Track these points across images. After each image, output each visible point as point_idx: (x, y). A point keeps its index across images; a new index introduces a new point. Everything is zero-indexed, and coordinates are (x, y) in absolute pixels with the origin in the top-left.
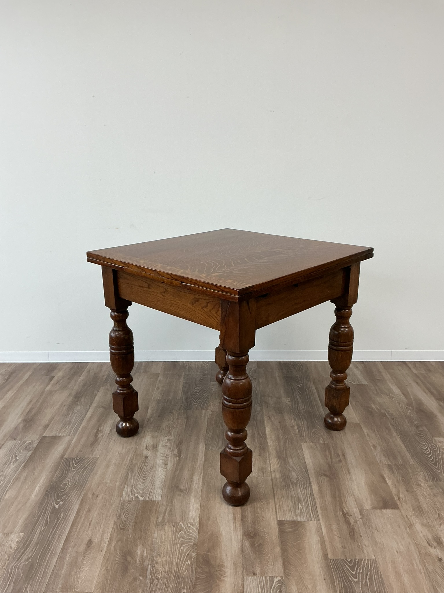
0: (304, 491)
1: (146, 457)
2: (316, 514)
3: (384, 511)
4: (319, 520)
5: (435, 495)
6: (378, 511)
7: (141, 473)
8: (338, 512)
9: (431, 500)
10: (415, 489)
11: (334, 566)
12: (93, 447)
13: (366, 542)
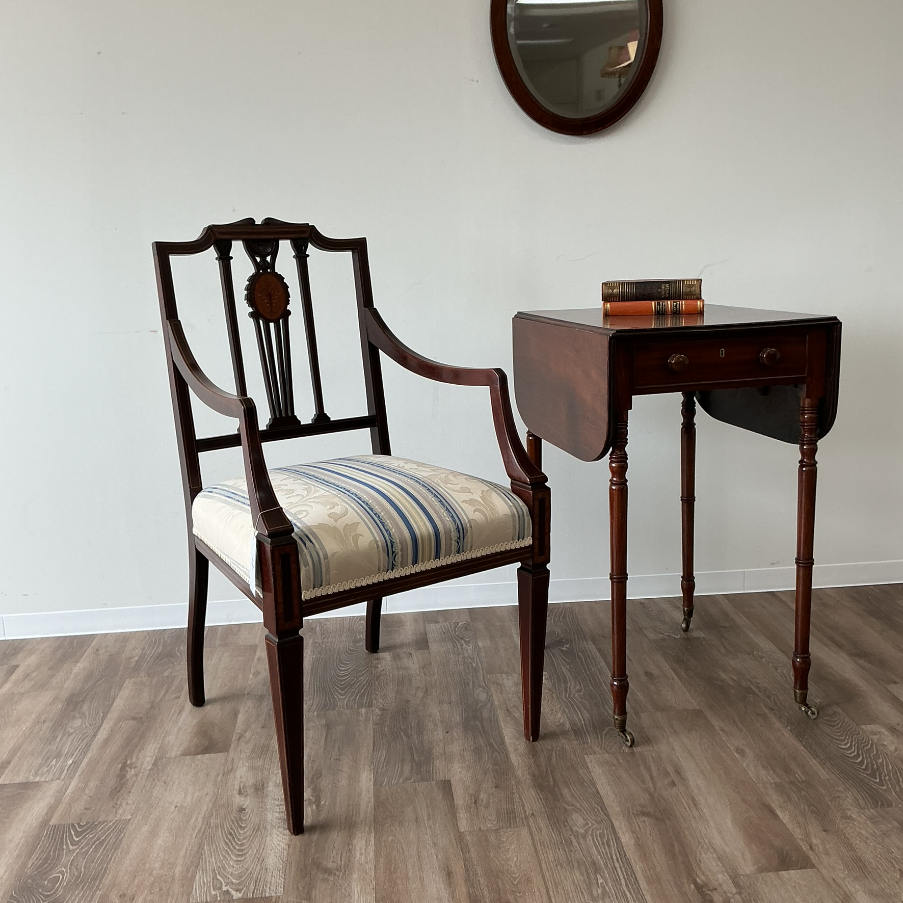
0: (605, 850)
1: (242, 810)
3: (784, 874)
5: (885, 834)
6: (772, 875)
7: (232, 843)
8: (686, 885)
9: (879, 844)
10: (841, 826)
12: (116, 798)
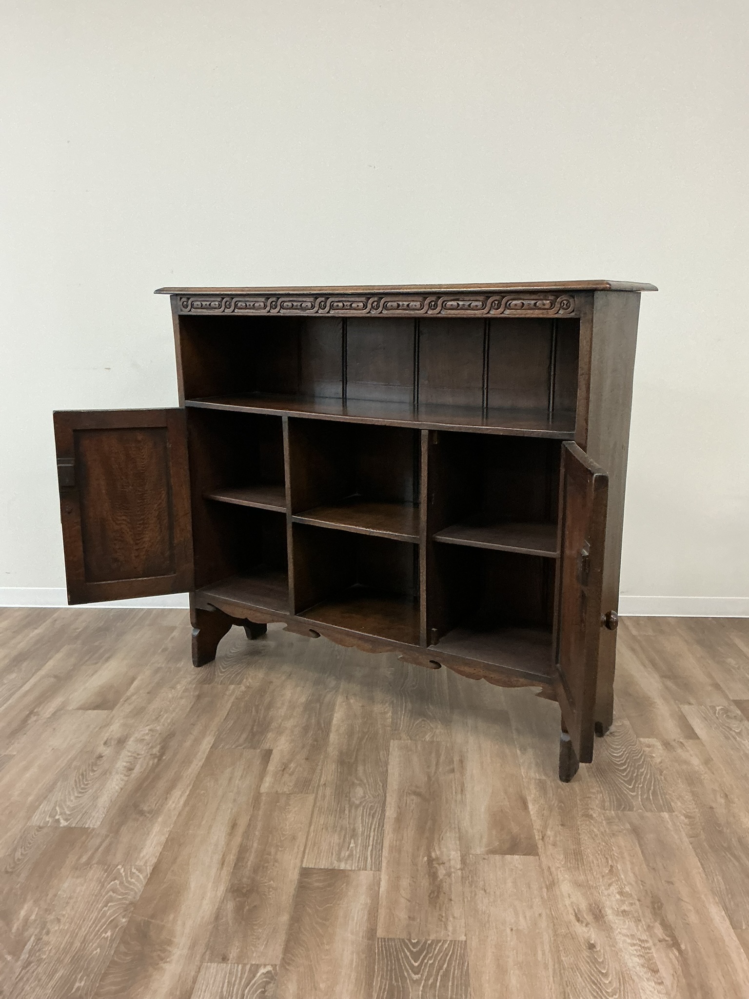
0: (369, 819)
1: (100, 757)
2: (379, 858)
3: (508, 857)
4: (379, 870)
5: (614, 834)
6: (498, 857)
7: (80, 783)
8: (421, 858)
9: (604, 841)
10: (578, 823)
11: (382, 950)
13: (457, 910)
